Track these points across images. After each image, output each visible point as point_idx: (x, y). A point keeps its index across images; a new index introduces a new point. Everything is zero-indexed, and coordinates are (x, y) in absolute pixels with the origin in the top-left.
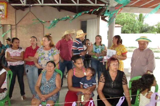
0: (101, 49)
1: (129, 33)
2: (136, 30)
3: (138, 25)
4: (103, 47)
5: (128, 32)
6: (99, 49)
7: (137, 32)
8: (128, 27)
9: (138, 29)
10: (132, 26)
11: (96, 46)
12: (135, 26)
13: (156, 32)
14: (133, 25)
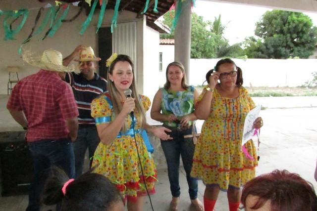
0: (184, 100)
1: (197, 58)
2: (210, 51)
3: (214, 41)
4: (189, 94)
5: (195, 56)
6: (179, 102)
7: (212, 55)
8: (195, 45)
9: (213, 49)
10: (202, 44)
11: (171, 94)
12: (209, 43)
13: (246, 56)
14: (204, 41)
